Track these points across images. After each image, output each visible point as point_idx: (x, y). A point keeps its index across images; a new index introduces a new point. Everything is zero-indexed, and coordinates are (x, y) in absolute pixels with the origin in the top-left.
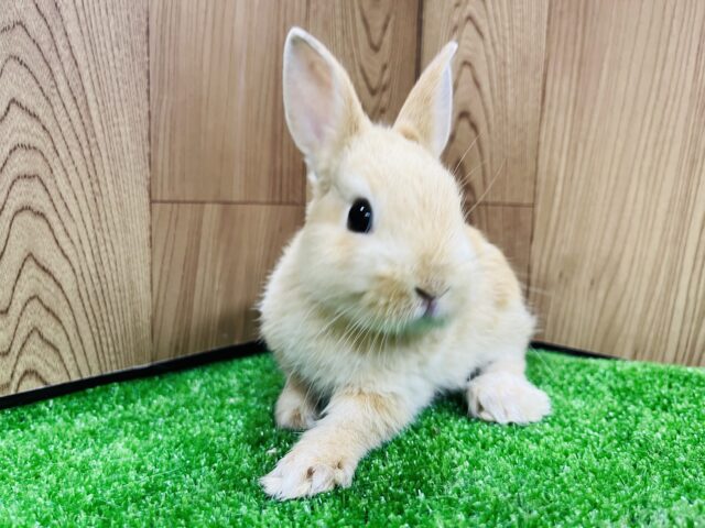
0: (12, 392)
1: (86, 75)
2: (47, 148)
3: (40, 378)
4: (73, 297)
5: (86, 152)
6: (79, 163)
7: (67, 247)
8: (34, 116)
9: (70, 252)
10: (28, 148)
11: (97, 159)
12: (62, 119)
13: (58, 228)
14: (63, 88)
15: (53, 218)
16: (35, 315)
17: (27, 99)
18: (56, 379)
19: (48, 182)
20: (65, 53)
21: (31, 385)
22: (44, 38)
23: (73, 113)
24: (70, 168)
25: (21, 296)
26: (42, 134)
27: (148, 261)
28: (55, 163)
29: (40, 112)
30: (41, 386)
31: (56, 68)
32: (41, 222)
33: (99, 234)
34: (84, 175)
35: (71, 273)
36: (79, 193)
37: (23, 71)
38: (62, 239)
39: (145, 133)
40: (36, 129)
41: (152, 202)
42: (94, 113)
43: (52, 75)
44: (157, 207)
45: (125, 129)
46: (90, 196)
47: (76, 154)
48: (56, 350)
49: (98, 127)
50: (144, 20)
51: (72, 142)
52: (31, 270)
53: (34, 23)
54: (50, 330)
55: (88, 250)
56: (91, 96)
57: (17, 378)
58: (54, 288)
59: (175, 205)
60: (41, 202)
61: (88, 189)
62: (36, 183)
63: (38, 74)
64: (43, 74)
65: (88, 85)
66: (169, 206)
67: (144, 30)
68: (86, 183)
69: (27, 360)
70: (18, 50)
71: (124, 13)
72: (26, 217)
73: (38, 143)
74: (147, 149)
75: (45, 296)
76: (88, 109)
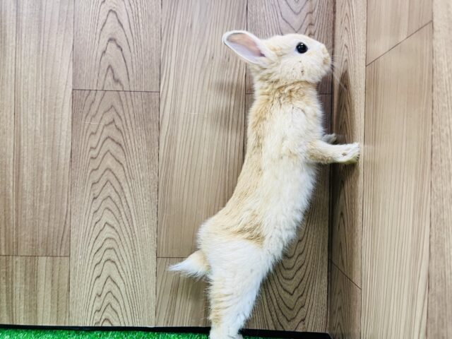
0: (100, 325)
1: (132, 211)
2: (117, 239)
3: (110, 322)
4: (123, 293)
5: (131, 239)
6: (128, 243)
7: (122, 274)
8: (113, 227)
9: (123, 276)
10: (110, 238)
11: (135, 242)
12: (123, 227)
13: (119, 267)
14: (124, 216)
15: (118, 263)
16: (110, 299)
17: (111, 222)
18: (116, 324)
19: (117, 250)
20: (125, 204)
21: (106, 324)
22: (117, 200)
23: (127, 225)
24: (125, 245)
25: (105, 291)
26: (116, 234)
27: (155, 282)
28: (119, 243)
29: (115, 226)
30: (110, 326)
31: (121, 210)
32: (113, 265)
33: (135, 270)
34: (130, 247)
35: (123, 284)
36: (128, 254)
37: (110, 212)
38: (121, 271)
39: (155, 230)
40: (114, 232)
41: (157, 258)
42: (135, 224)
43: (120, 212)
44: (160, 260)
45: (147, 229)
46: (132, 255)
47: (127, 240)
48: (116, 313)
49: (136, 229)
50: (156, 186)
51: (126, 236)
52: (109, 281)
53: (114, 196)
54: (115, 305)
55: (130, 276)
56: (134, 218)
57: (102, 320)
58: (117, 289)
59: (168, 259)
60: (114, 257)
61: (131, 252)
62: (112, 251)
63: (115, 213)
64: (117, 213)
65: (133, 214)
66: (165, 259)
67: (156, 189)
68: (131, 250)
69: (106, 315)
70: (108, 206)
71: (148, 185)
72: (109, 263)
73: (114, 237)
74: (156, 236)
75: (114, 292)
76: (132, 223)
